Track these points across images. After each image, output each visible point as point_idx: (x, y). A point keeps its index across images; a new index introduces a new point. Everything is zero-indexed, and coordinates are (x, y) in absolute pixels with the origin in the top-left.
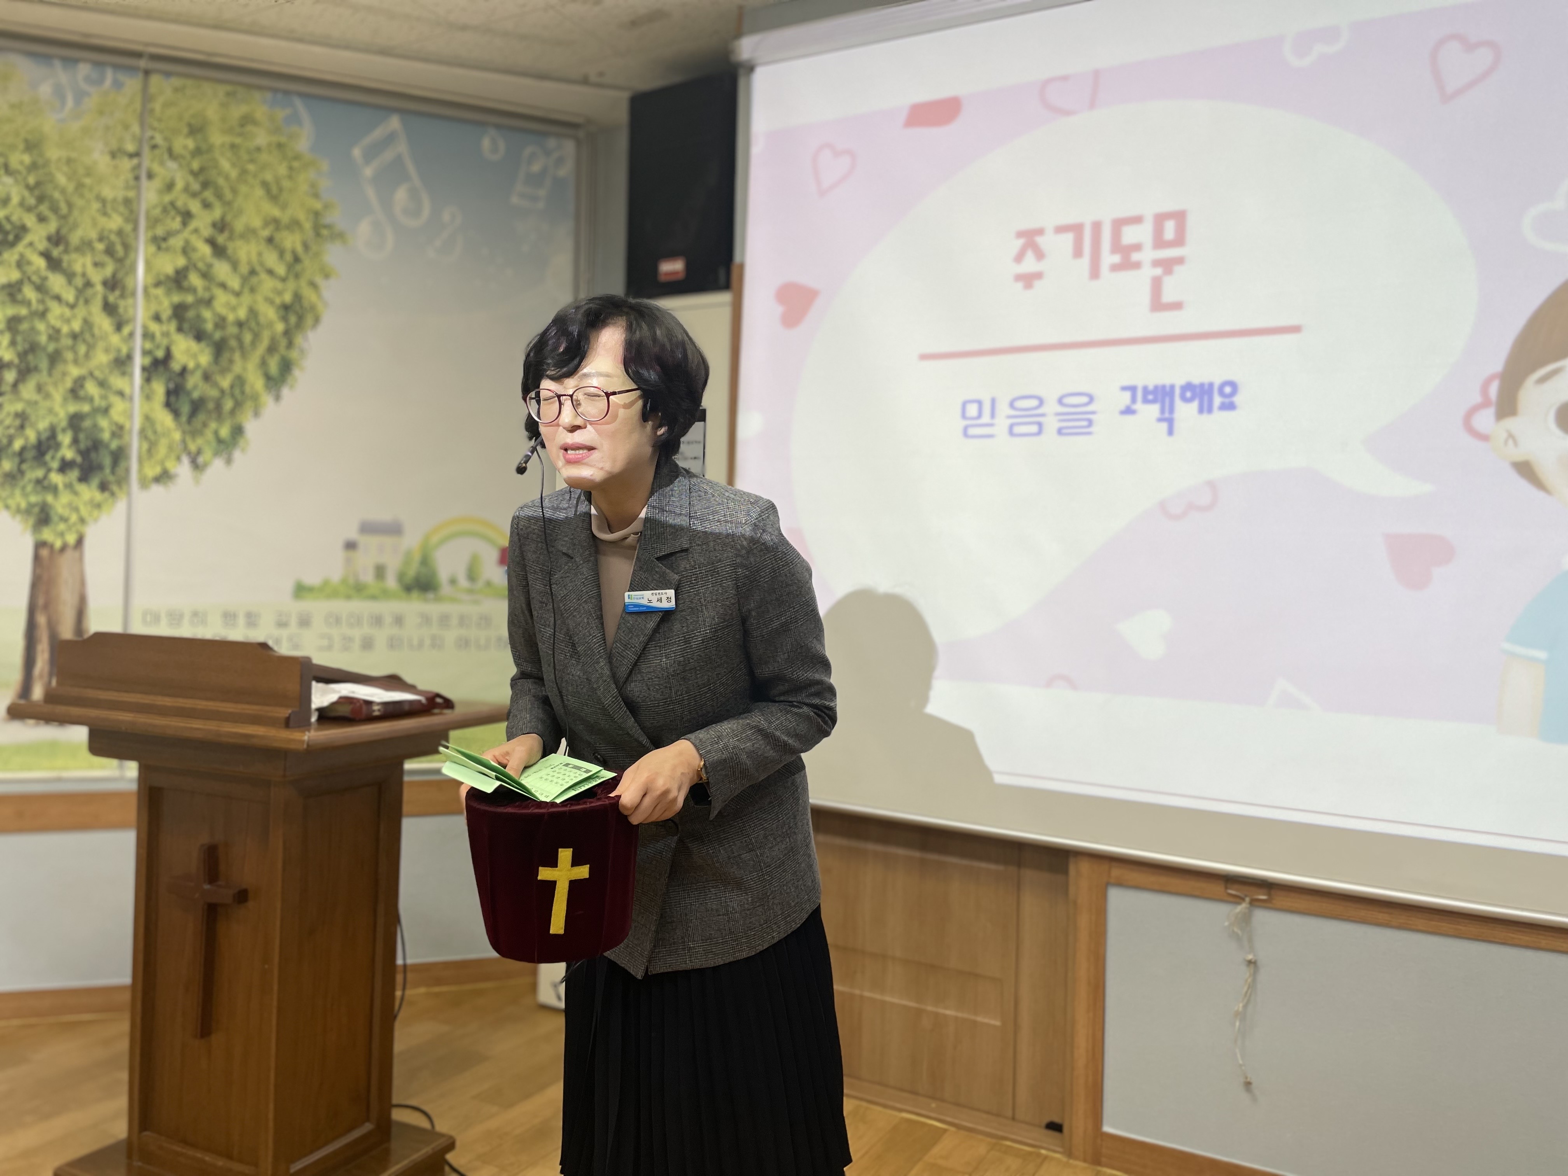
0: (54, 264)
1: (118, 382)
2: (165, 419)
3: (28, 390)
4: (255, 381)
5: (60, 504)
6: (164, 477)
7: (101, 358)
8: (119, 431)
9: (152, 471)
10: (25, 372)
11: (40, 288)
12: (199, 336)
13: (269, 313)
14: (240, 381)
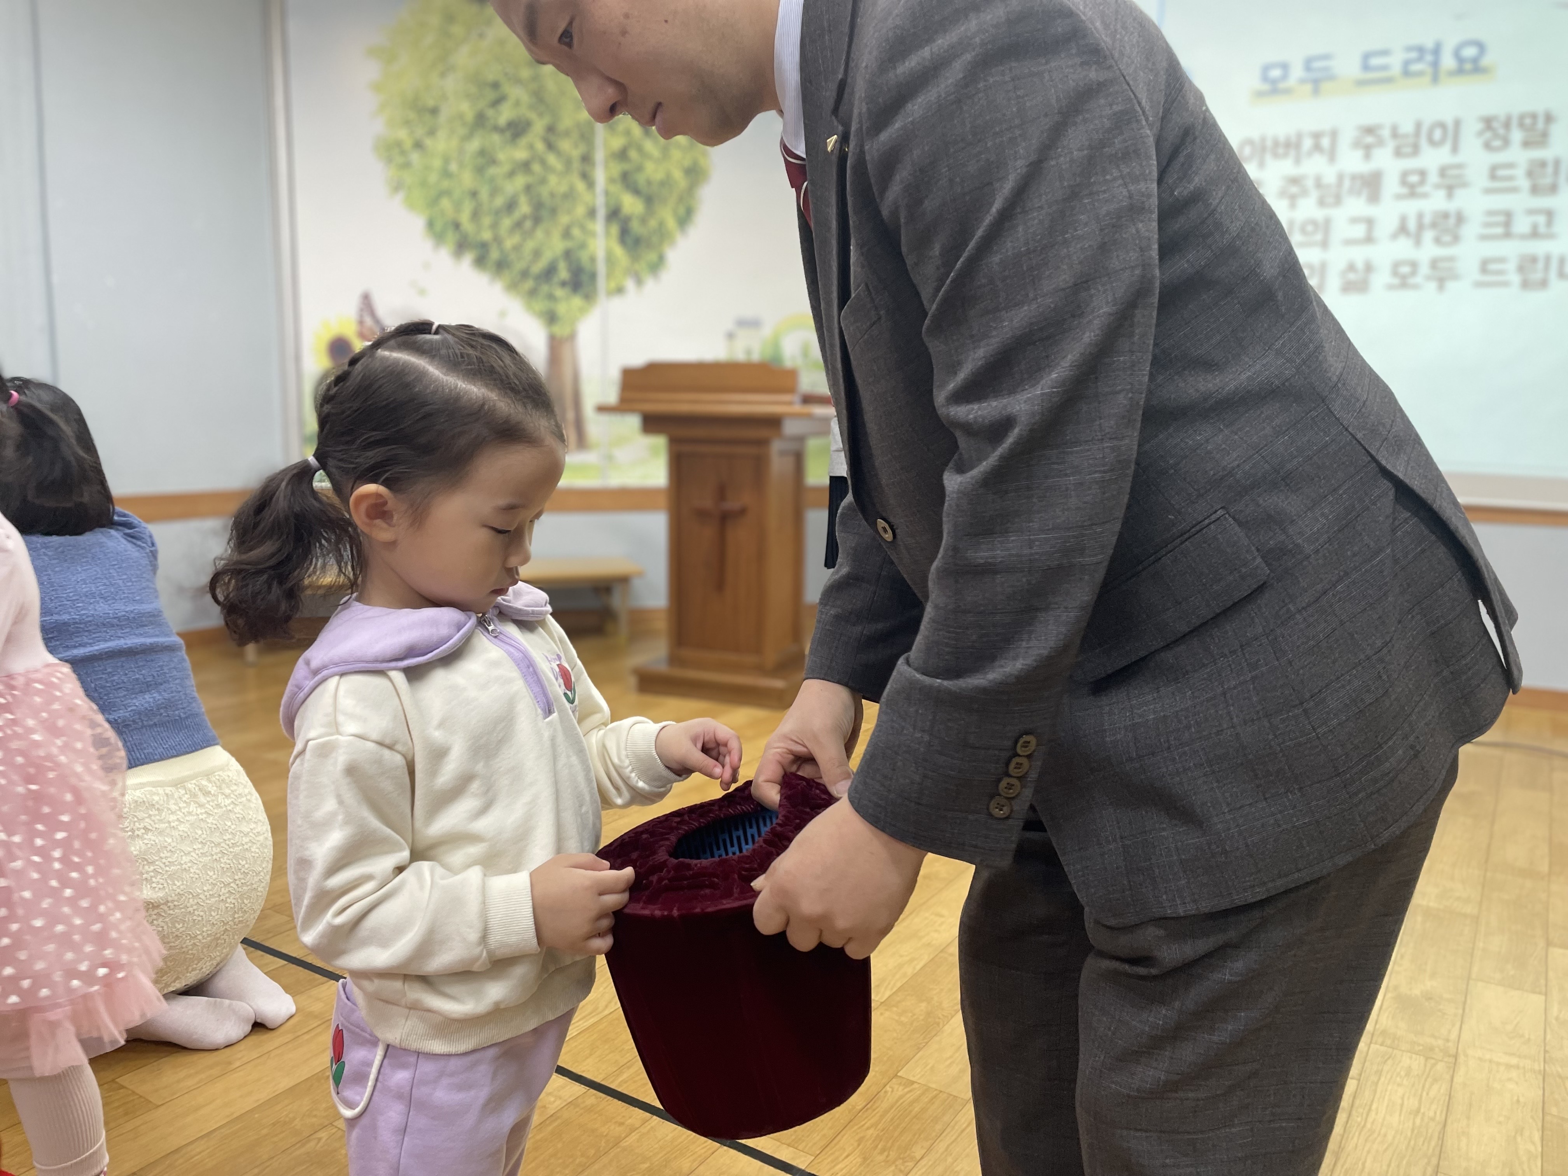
0: (550, 146)
1: (590, 226)
2: (619, 251)
3: (539, 234)
4: (671, 223)
5: (562, 309)
6: (620, 290)
7: (580, 211)
8: (593, 260)
9: (613, 285)
10: (537, 220)
11: (543, 162)
12: (636, 191)
13: (678, 175)
14: (661, 224)
